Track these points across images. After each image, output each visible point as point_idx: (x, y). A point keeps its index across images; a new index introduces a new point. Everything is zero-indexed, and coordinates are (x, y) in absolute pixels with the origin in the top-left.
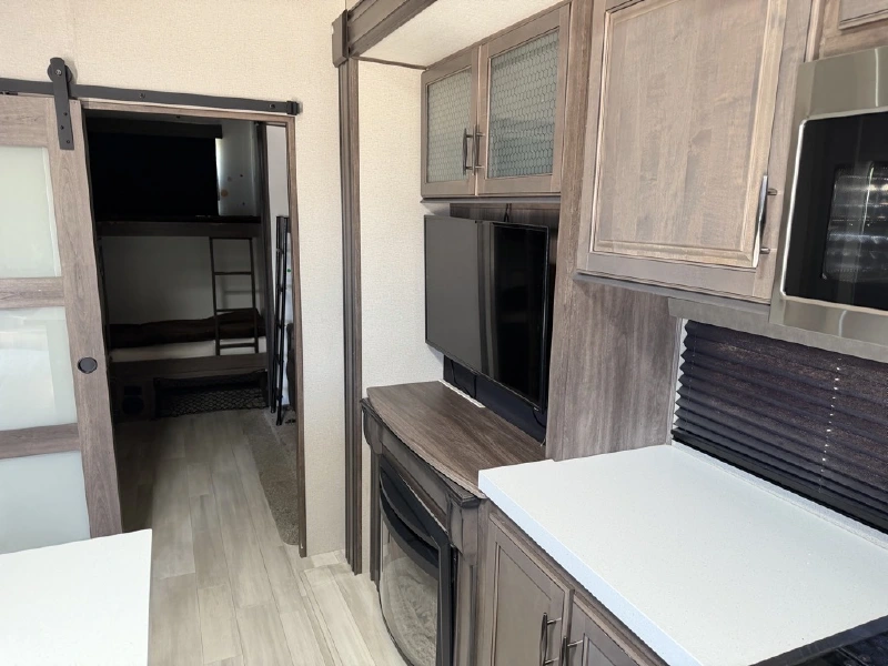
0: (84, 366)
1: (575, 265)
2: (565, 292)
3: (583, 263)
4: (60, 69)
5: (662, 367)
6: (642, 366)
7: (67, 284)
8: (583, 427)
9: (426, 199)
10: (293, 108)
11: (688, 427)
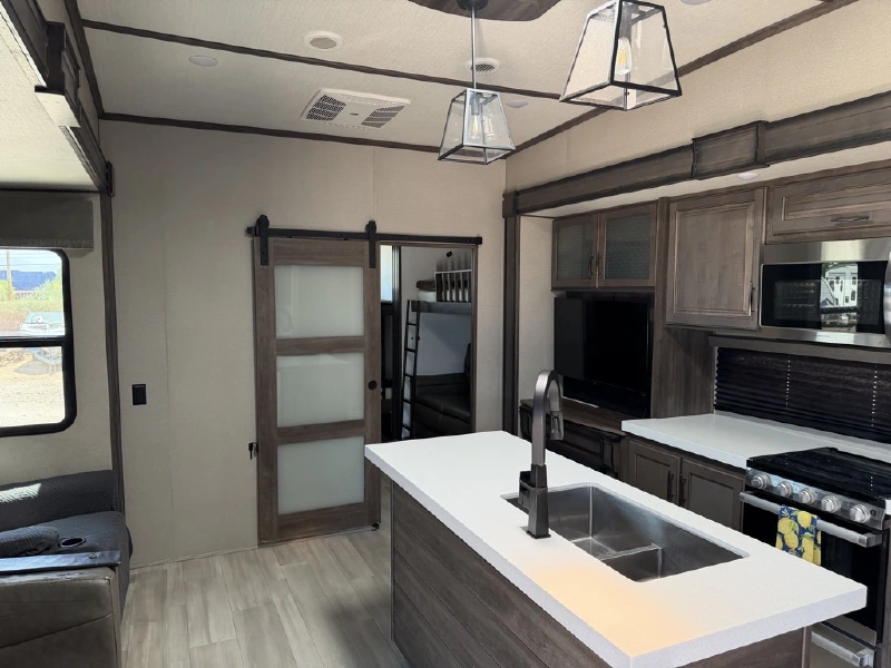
0: (372, 385)
1: (664, 320)
2: (659, 334)
3: (669, 319)
4: (371, 225)
5: (707, 372)
6: (697, 372)
7: (367, 339)
8: (670, 401)
9: (553, 289)
10: (478, 241)
11: (722, 401)
